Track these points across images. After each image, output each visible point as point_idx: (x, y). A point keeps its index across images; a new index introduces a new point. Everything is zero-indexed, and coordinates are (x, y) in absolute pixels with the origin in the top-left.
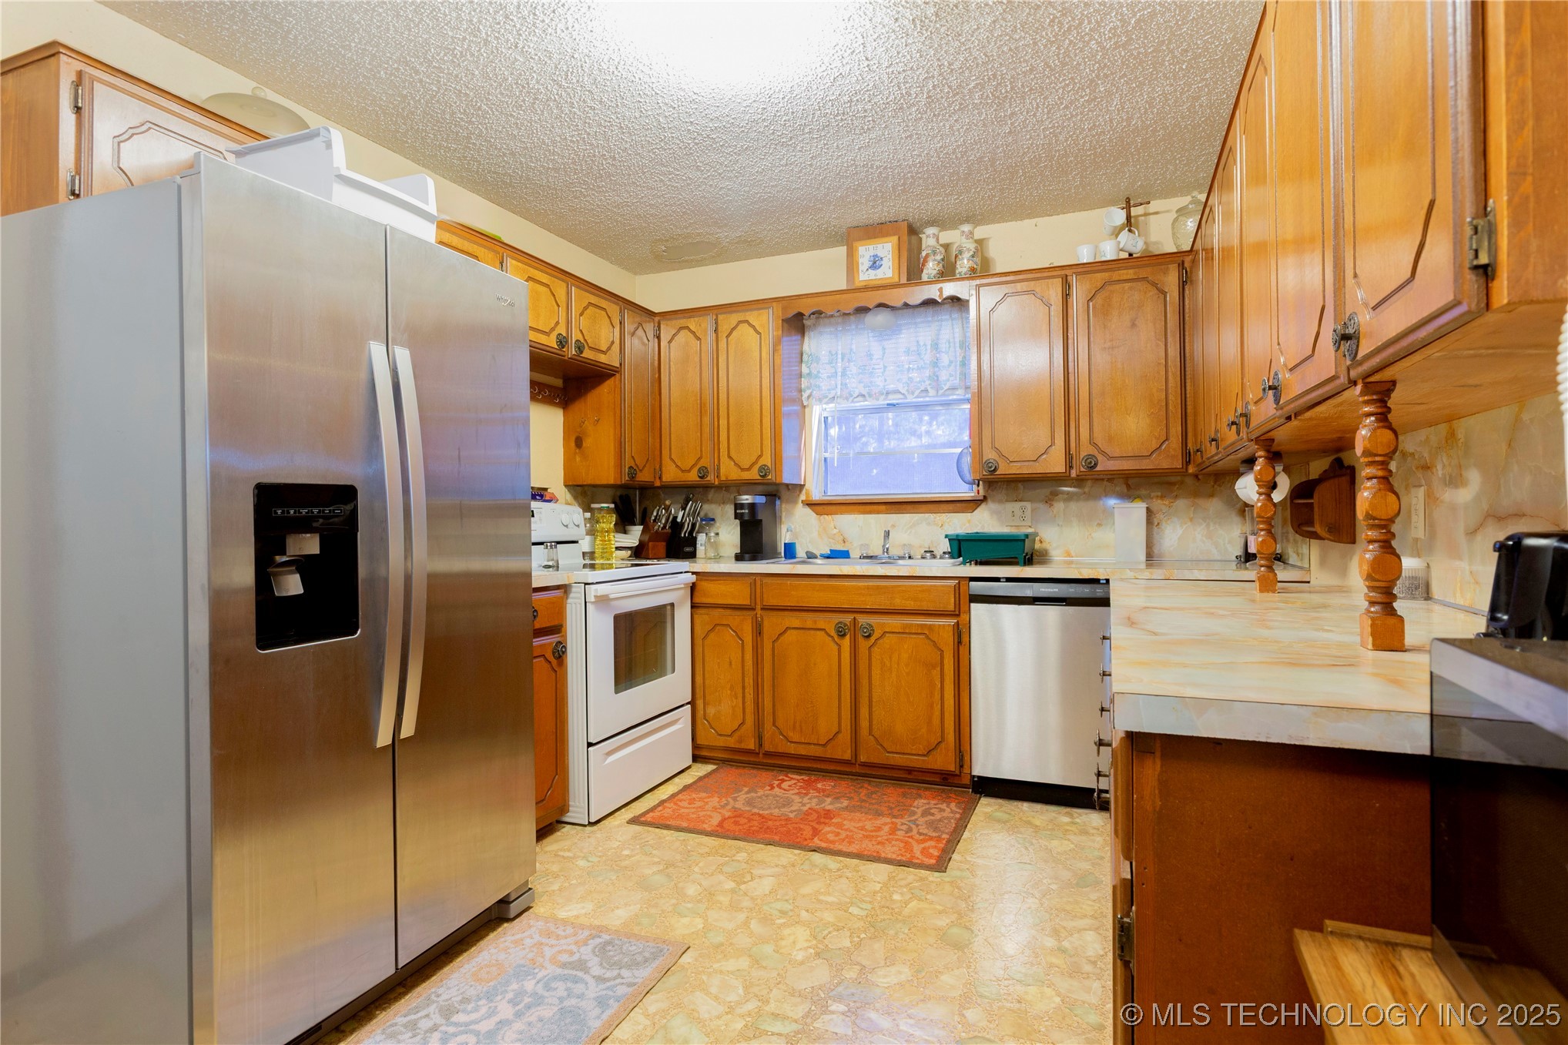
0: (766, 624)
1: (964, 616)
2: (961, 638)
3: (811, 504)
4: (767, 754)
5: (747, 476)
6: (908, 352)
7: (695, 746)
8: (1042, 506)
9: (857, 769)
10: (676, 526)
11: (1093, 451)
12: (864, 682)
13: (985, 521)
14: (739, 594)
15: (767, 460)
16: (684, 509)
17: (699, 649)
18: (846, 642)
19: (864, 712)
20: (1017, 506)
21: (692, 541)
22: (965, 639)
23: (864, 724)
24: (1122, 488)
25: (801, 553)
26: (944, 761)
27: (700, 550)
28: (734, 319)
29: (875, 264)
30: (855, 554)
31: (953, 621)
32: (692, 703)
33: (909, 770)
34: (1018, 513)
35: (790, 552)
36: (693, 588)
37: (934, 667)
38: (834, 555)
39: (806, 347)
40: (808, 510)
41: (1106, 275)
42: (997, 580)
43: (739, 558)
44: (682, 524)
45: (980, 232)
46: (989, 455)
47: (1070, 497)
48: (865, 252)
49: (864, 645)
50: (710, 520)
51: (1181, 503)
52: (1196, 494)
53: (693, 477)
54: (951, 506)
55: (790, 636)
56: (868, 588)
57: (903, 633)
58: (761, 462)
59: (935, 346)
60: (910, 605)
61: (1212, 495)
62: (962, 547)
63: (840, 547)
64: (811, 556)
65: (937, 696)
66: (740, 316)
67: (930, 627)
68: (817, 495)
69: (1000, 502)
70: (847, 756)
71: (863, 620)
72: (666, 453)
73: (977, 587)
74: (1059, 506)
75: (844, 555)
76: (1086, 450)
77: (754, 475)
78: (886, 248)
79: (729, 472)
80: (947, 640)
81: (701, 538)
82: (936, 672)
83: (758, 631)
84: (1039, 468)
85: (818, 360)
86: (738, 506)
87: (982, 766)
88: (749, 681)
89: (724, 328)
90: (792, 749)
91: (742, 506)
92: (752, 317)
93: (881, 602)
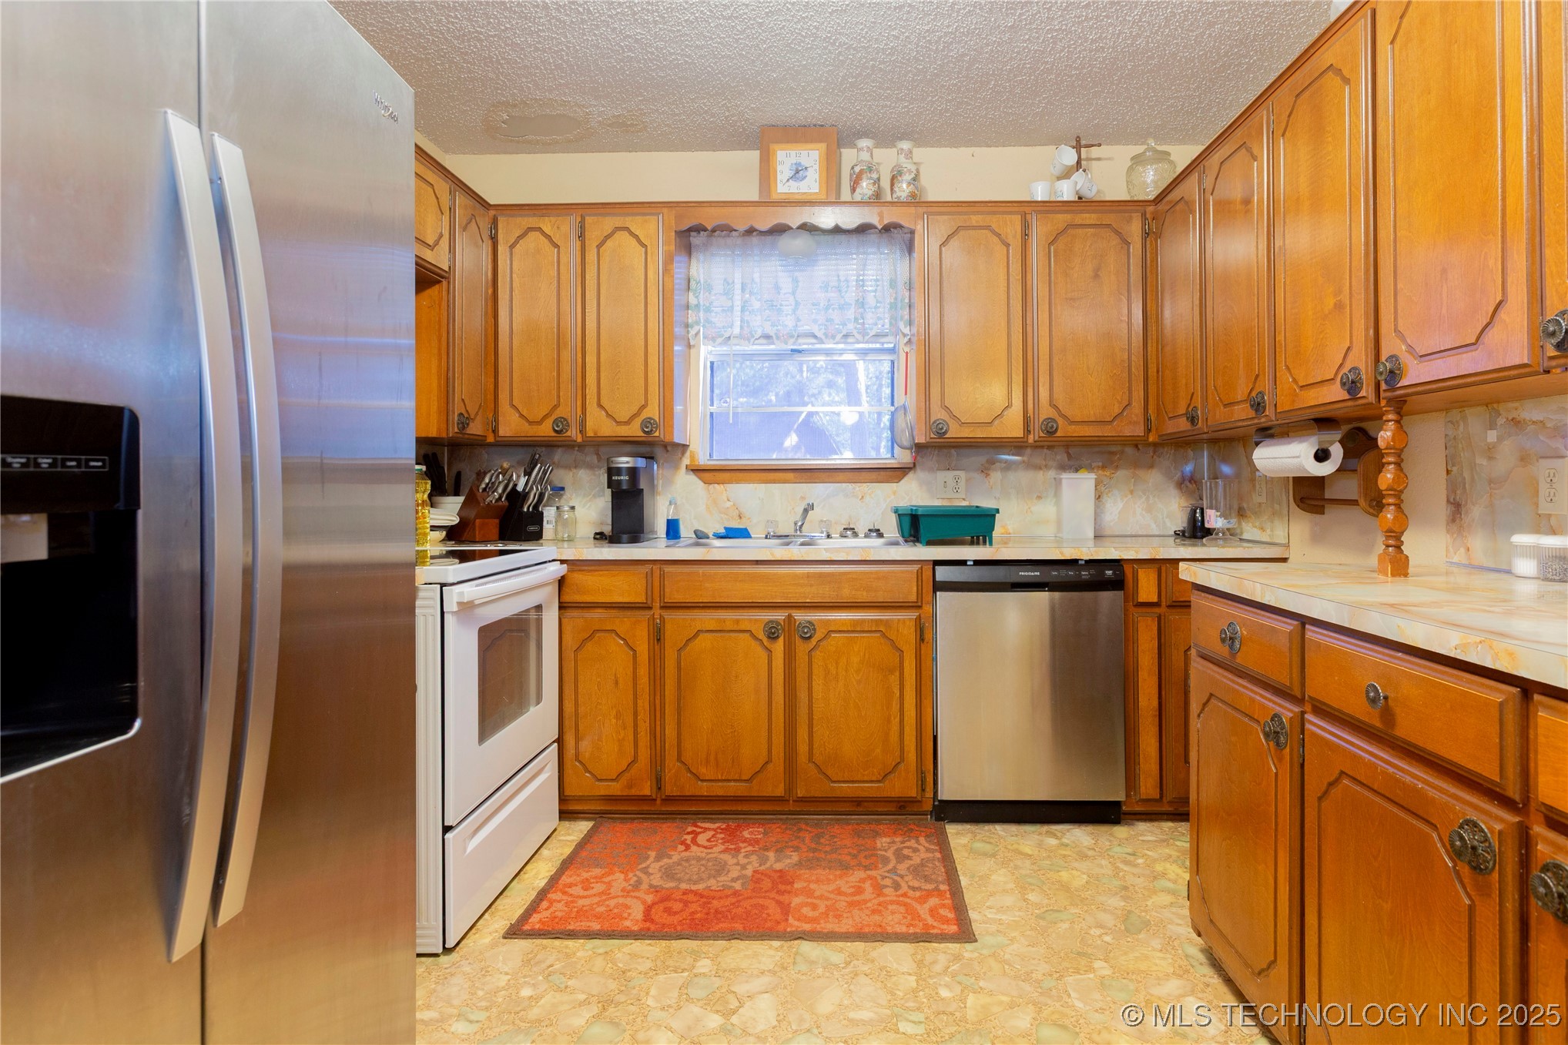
0: (669, 629)
1: (927, 608)
2: (924, 634)
3: (697, 471)
4: (669, 800)
5: (624, 431)
6: (826, 287)
7: (563, 799)
8: (978, 476)
9: (791, 807)
10: (516, 497)
11: (1052, 414)
12: (803, 695)
13: (915, 493)
14: (625, 589)
15: (653, 412)
16: (528, 473)
17: (569, 666)
18: (779, 647)
19: (802, 734)
20: (949, 475)
21: (537, 518)
22: (928, 636)
23: (802, 748)
24: (1061, 456)
25: (686, 531)
26: (903, 786)
27: (548, 529)
28: (609, 223)
29: (798, 173)
30: (757, 532)
31: (912, 615)
32: (560, 741)
33: (858, 802)
34: (951, 483)
35: (673, 530)
36: (561, 582)
37: (891, 672)
38: (730, 534)
39: (693, 272)
40: (693, 478)
41: (1068, 217)
42: (963, 563)
43: (600, 536)
44: (525, 495)
45: (920, 153)
46: (938, 414)
47: (1008, 467)
48: (785, 158)
49: (802, 648)
50: (560, 490)
51: (1121, 473)
52: (1136, 465)
53: (546, 430)
54: (874, 475)
55: (704, 642)
56: (808, 576)
57: (855, 628)
58: (644, 415)
59: (861, 284)
60: (863, 596)
61: (1151, 466)
62: (919, 523)
63: (735, 524)
64: (700, 535)
65: (895, 706)
66: (618, 221)
67: (887, 623)
68: (703, 460)
69: (931, 470)
70: (780, 791)
71: (800, 616)
72: (503, 396)
73: (942, 574)
74: (996, 476)
75: (744, 534)
76: (1046, 412)
77: (634, 430)
78: (811, 157)
79: (599, 425)
80: (909, 634)
81: (549, 513)
82: (894, 679)
83: (658, 636)
84: (995, 432)
85: (709, 288)
86: (612, 472)
87: (949, 791)
88: (644, 704)
89: (593, 236)
90: (704, 789)
91: (619, 471)
92: (635, 224)
93: (825, 594)
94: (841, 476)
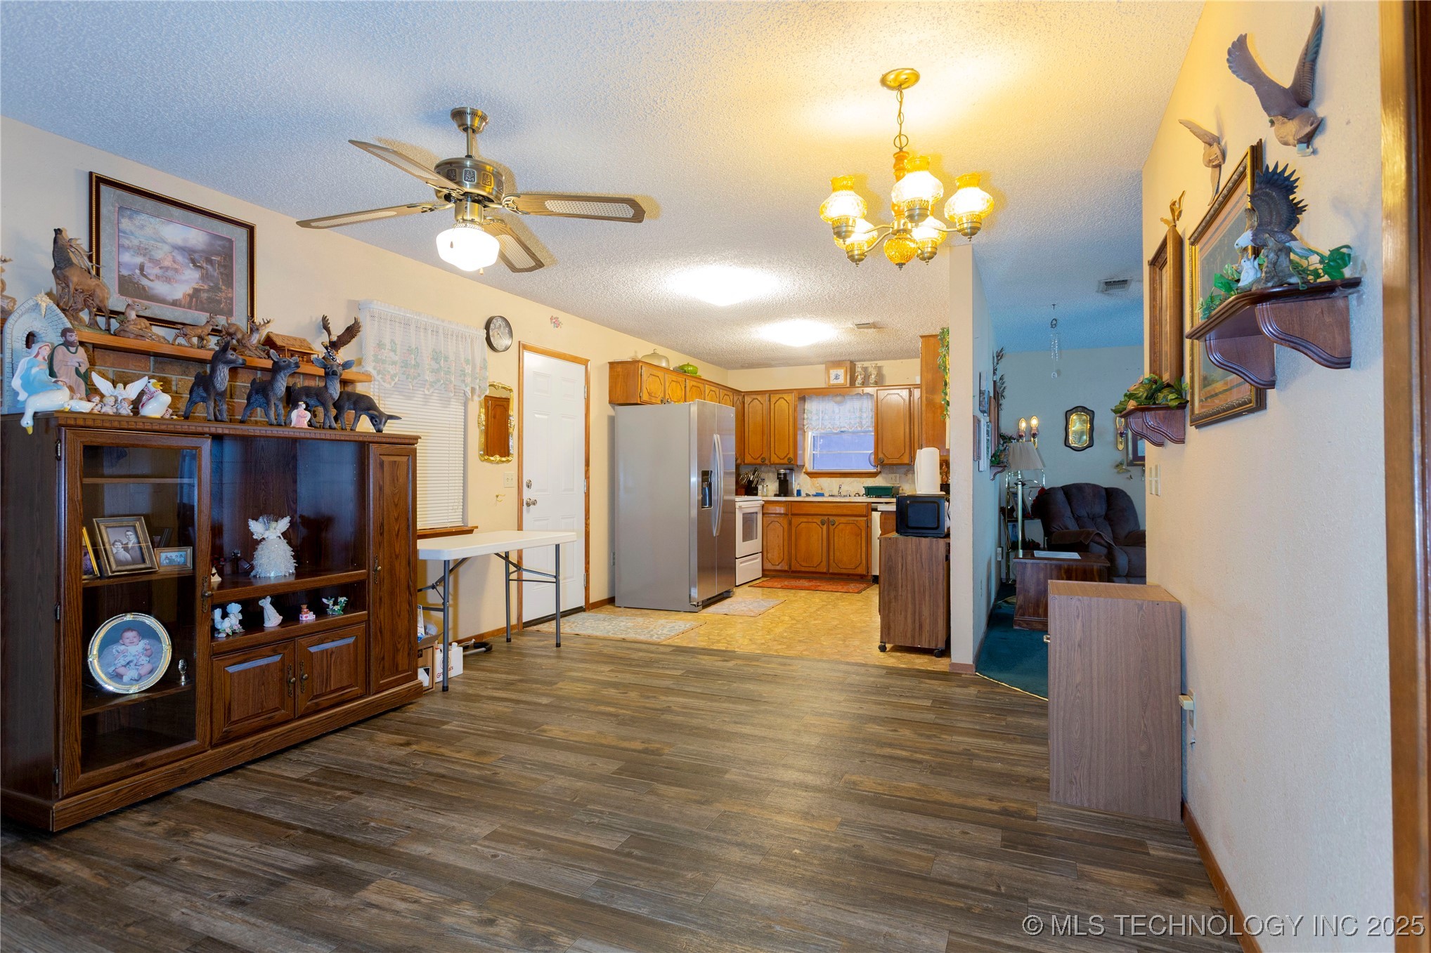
0: (793, 521)
1: (869, 517)
2: (868, 524)
3: (808, 474)
4: (793, 572)
5: (782, 461)
6: (849, 411)
7: (763, 570)
8: (903, 476)
9: (829, 576)
10: (750, 482)
12: (832, 542)
13: (879, 482)
14: (780, 509)
15: (791, 455)
16: (754, 474)
17: (764, 528)
18: (825, 527)
19: (831, 553)
20: (891, 476)
21: (756, 489)
23: (832, 558)
25: (803, 494)
26: (861, 570)
27: (759, 492)
28: (778, 396)
29: (837, 377)
30: (826, 495)
31: (865, 519)
32: (762, 552)
33: (848, 575)
34: (894, 478)
35: (799, 493)
36: (763, 506)
37: (858, 535)
38: (818, 495)
39: (806, 407)
40: (806, 476)
42: (881, 503)
43: (776, 495)
44: (752, 482)
45: (880, 363)
46: (881, 456)
48: (833, 372)
49: (832, 528)
50: (763, 480)
53: (759, 461)
54: (866, 475)
55: (803, 525)
56: (833, 506)
57: (846, 523)
58: (789, 456)
59: (861, 410)
60: (849, 513)
62: (870, 491)
63: (820, 492)
64: (808, 495)
66: (781, 396)
67: (857, 521)
68: (810, 469)
69: (886, 473)
70: (825, 570)
71: (831, 518)
72: (746, 450)
73: (873, 506)
75: (822, 495)
77: (785, 461)
78: (841, 372)
79: (774, 459)
80: (863, 525)
81: (760, 487)
82: (859, 537)
83: (790, 523)
84: (900, 461)
85: (811, 412)
86: (779, 474)
87: (874, 572)
88: (786, 543)
89: (773, 400)
90: (803, 569)
91: (780, 474)
92: (785, 396)
93: (839, 512)
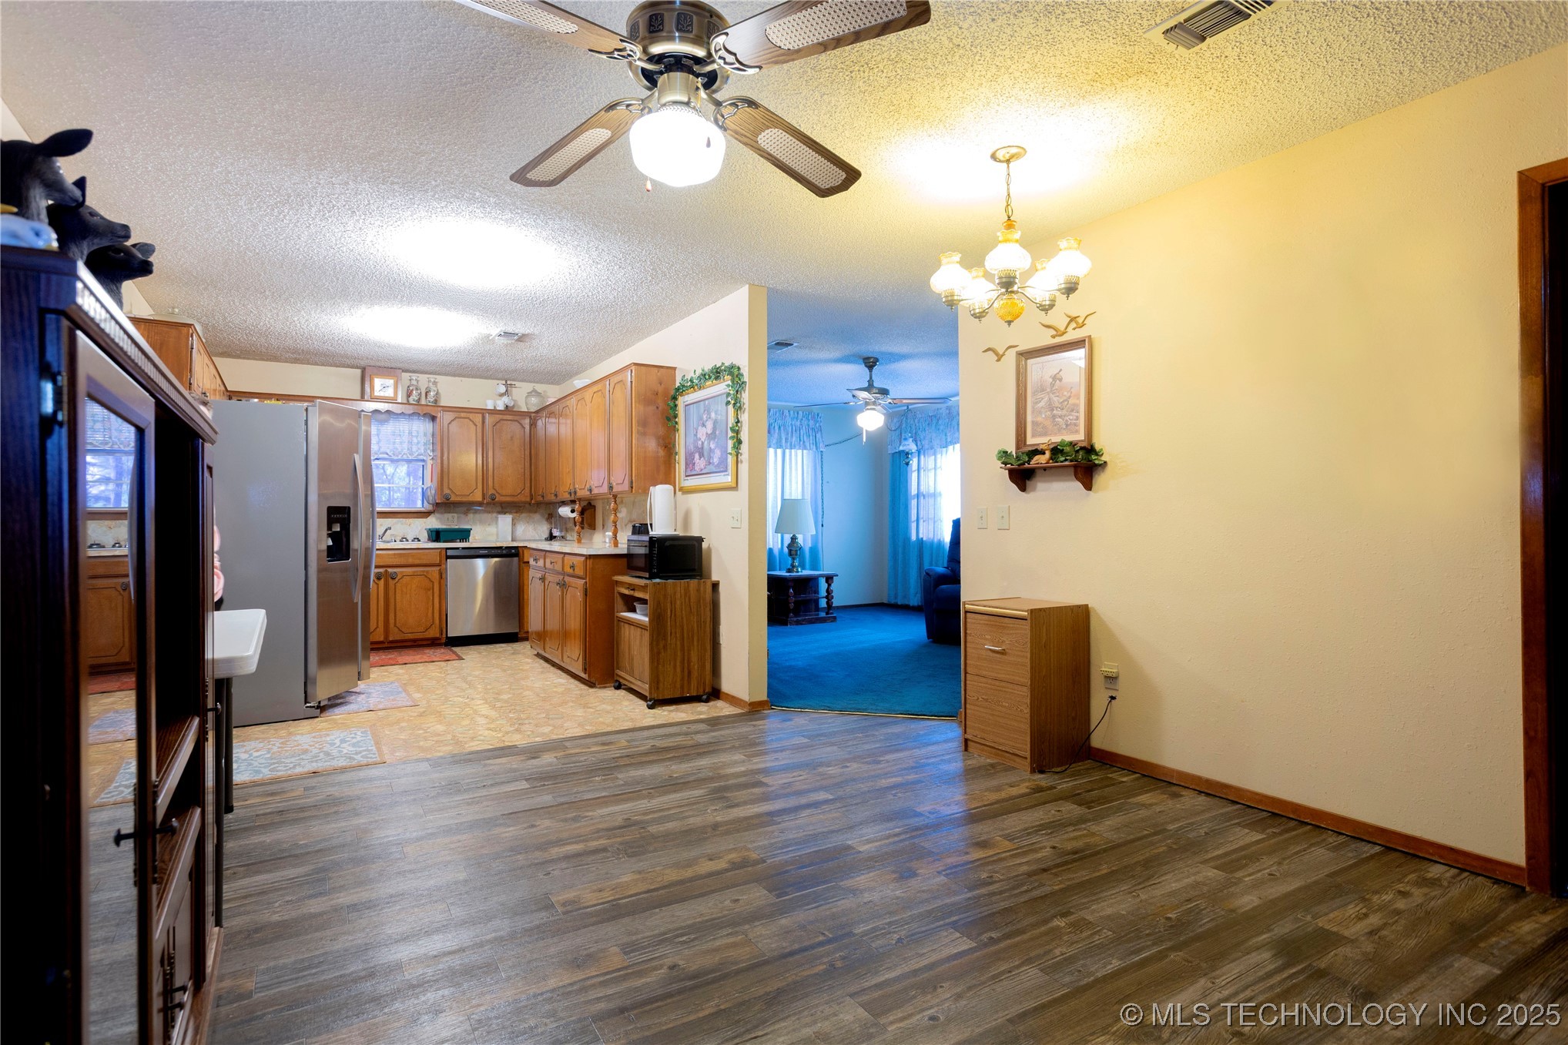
1: (443, 566)
2: (442, 576)
8: (462, 516)
9: (386, 645)
11: (493, 492)
12: (392, 601)
13: (434, 522)
18: (382, 583)
19: (392, 616)
20: (450, 515)
22: (444, 576)
23: (392, 621)
24: (499, 509)
26: (433, 633)
29: (383, 389)
31: (438, 568)
33: (416, 640)
34: (451, 518)
37: (429, 590)
41: (501, 416)
42: (458, 548)
46: (446, 491)
47: (476, 512)
49: (391, 582)
51: (523, 515)
52: (530, 511)
54: (415, 515)
56: (395, 554)
57: (413, 575)
59: (410, 433)
60: (417, 562)
61: (536, 512)
62: (436, 535)
65: (431, 603)
67: (427, 572)
69: (442, 513)
70: (382, 639)
71: (390, 570)
73: (450, 553)
74: (471, 516)
76: (491, 491)
78: (389, 382)
80: (436, 575)
82: (430, 592)
84: (470, 499)
87: (454, 632)
93: (402, 561)
94: (400, 515)
